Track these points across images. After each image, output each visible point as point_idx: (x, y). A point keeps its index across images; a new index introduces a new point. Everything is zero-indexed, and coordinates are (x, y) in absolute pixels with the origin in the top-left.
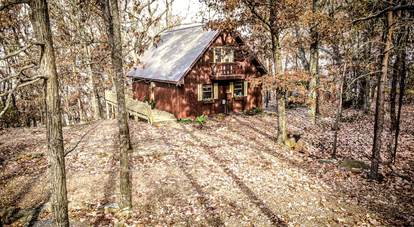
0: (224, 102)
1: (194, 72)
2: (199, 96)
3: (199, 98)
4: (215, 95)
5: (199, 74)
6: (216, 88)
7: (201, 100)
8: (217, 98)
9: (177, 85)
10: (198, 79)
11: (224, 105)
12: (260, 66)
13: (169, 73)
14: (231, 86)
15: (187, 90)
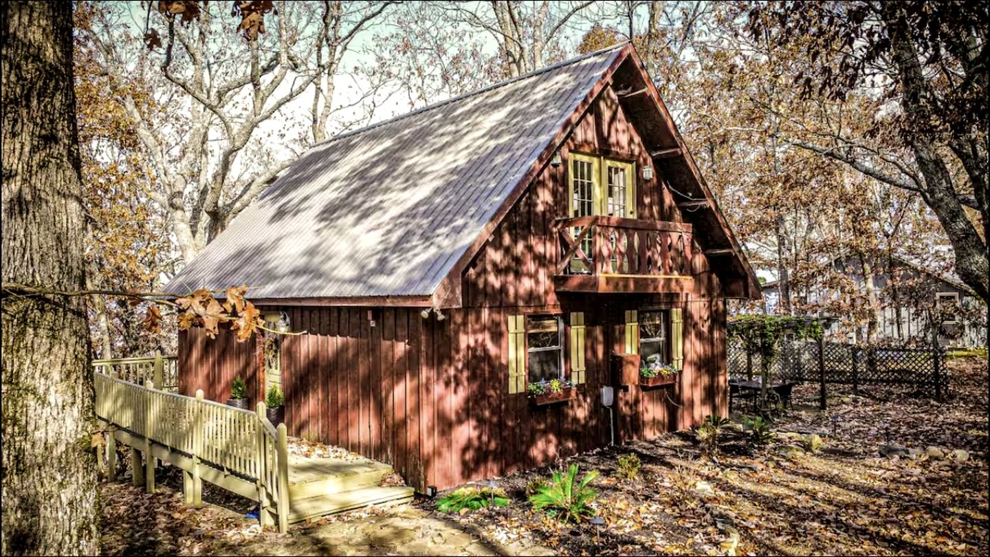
0: (607, 394)
1: (495, 256)
2: (512, 372)
3: (512, 382)
4: (574, 367)
5: (515, 268)
6: (577, 334)
7: (521, 389)
8: (582, 381)
9: (425, 314)
10: (512, 291)
11: (607, 410)
12: (730, 247)
13: (372, 264)
14: (628, 325)
15: (465, 340)
